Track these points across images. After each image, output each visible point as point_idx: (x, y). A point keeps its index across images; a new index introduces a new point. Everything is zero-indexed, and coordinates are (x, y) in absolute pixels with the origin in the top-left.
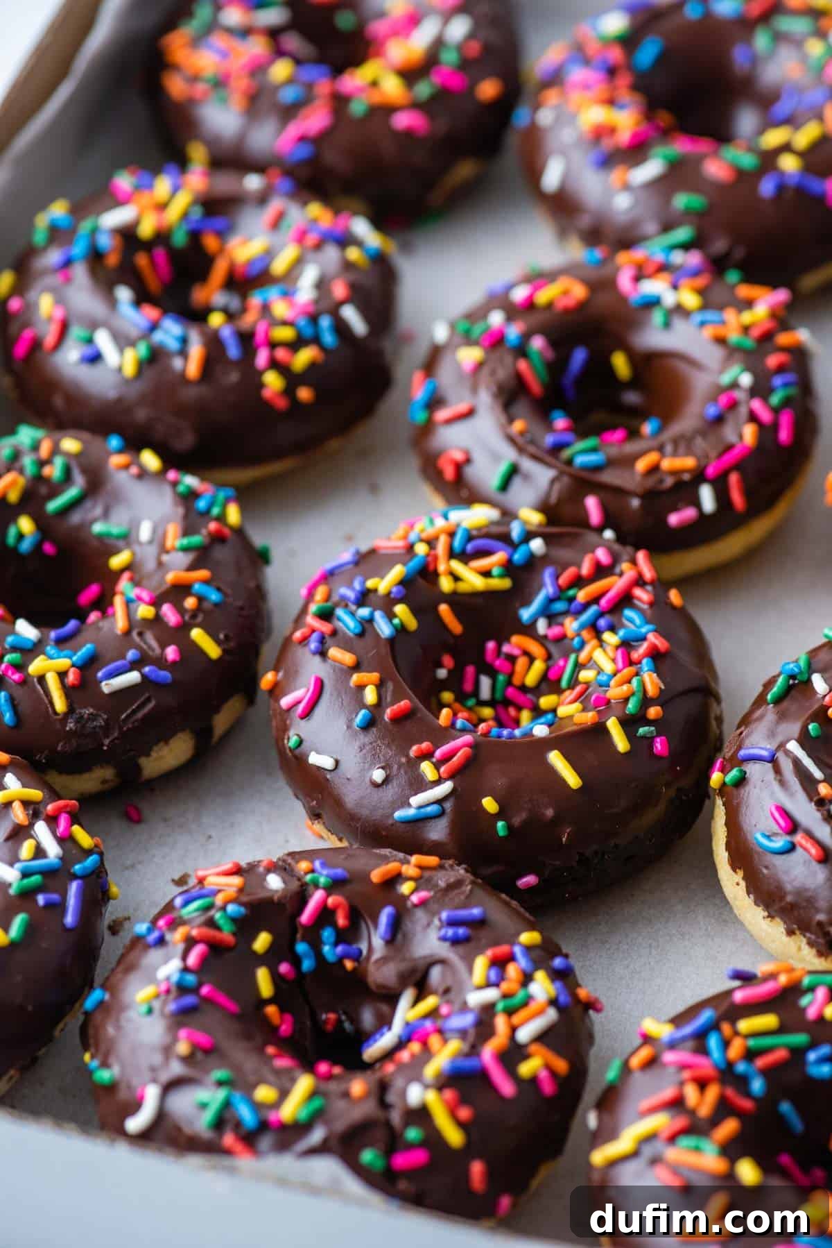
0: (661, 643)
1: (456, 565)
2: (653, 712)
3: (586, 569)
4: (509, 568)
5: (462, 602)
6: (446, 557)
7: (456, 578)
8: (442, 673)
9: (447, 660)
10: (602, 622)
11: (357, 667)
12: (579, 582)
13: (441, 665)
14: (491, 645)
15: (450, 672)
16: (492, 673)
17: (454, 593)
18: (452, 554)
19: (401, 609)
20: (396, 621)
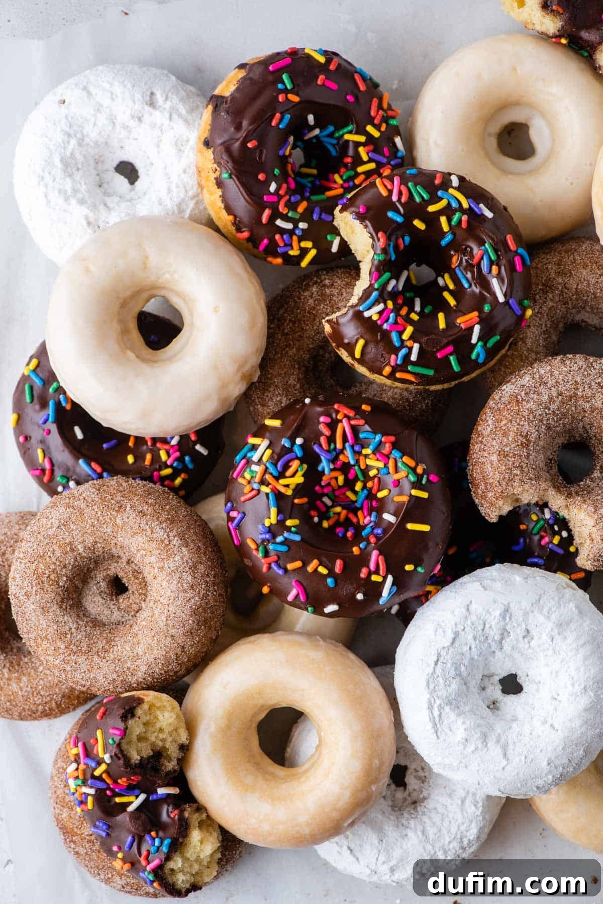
0: (392, 438)
1: (283, 481)
2: (420, 470)
3: (327, 432)
4: (302, 460)
5: (299, 490)
6: (276, 482)
7: (287, 486)
8: (316, 519)
9: (313, 513)
10: (357, 448)
11: (305, 564)
12: (331, 439)
13: (312, 517)
14: (317, 488)
15: (318, 516)
16: (324, 495)
17: (294, 490)
18: (277, 479)
19: (289, 523)
20: (293, 529)
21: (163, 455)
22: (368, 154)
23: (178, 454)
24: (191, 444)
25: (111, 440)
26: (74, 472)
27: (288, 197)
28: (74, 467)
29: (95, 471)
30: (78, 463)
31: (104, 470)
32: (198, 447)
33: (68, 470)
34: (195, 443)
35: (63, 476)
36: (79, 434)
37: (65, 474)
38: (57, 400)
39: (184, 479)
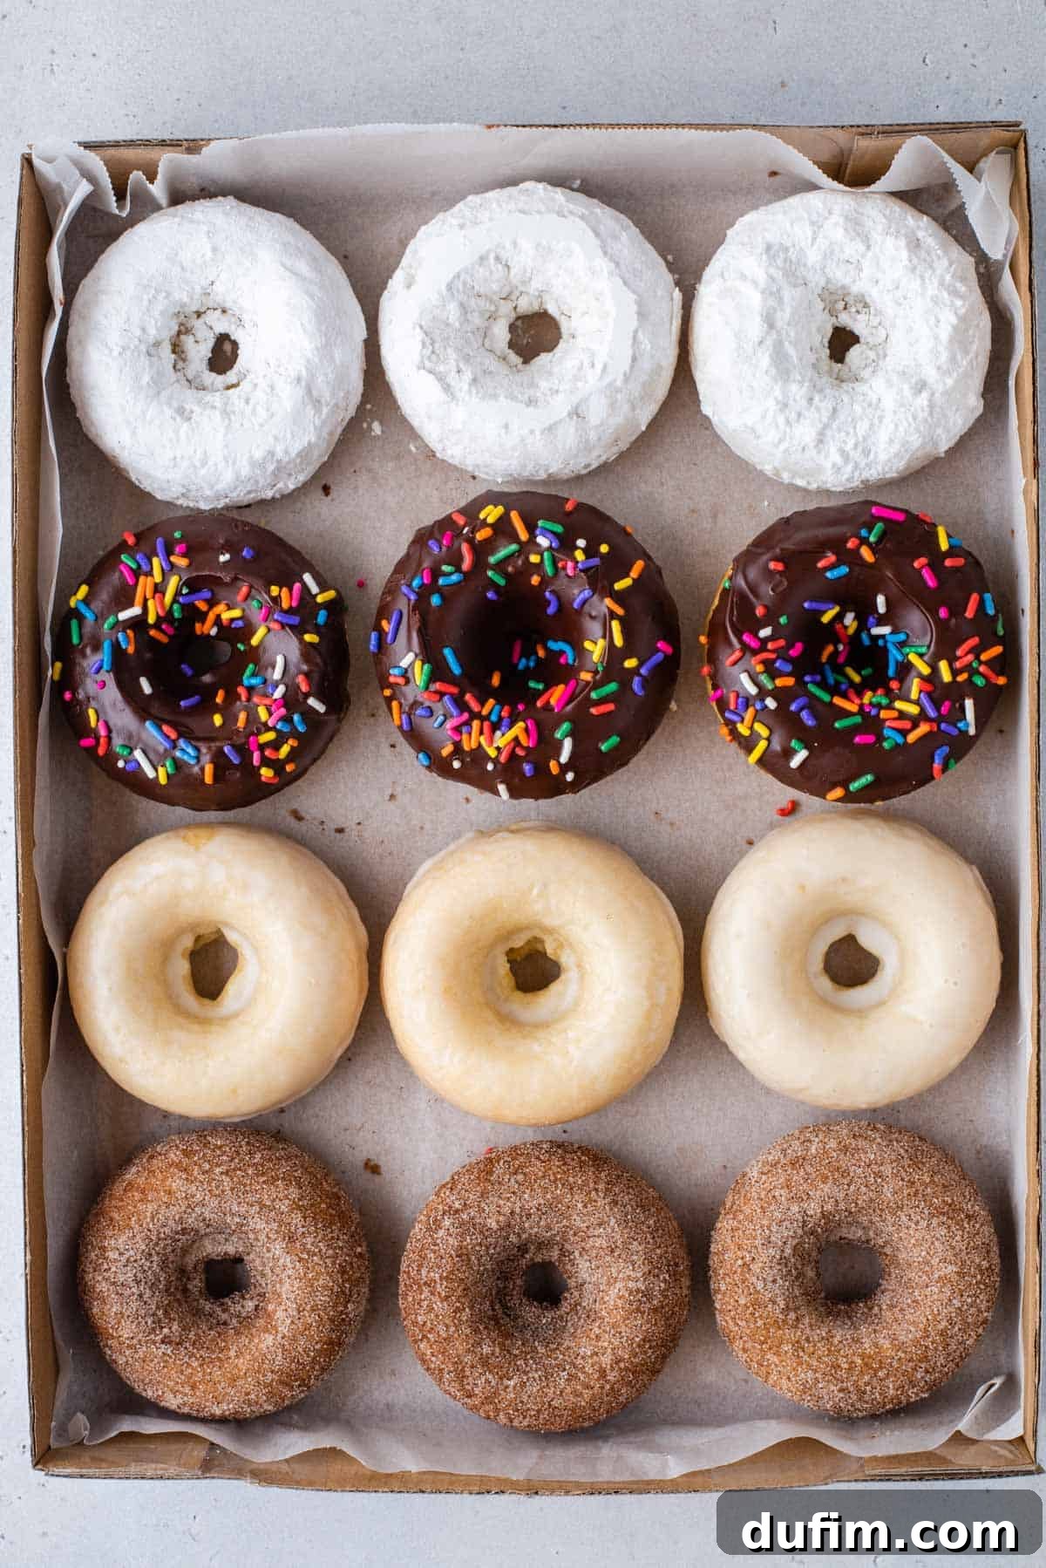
21: (263, 714)
22: (921, 691)
23: (283, 711)
24: (301, 697)
25: (192, 696)
26: (140, 740)
27: (773, 656)
28: (139, 734)
29: (167, 737)
30: (144, 728)
31: (180, 735)
32: (312, 701)
33: (130, 737)
34: (307, 696)
35: (125, 746)
36: (147, 688)
37: (127, 743)
38: (114, 639)
39: (292, 748)
